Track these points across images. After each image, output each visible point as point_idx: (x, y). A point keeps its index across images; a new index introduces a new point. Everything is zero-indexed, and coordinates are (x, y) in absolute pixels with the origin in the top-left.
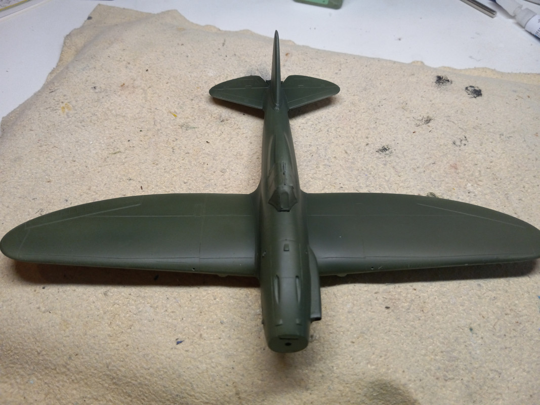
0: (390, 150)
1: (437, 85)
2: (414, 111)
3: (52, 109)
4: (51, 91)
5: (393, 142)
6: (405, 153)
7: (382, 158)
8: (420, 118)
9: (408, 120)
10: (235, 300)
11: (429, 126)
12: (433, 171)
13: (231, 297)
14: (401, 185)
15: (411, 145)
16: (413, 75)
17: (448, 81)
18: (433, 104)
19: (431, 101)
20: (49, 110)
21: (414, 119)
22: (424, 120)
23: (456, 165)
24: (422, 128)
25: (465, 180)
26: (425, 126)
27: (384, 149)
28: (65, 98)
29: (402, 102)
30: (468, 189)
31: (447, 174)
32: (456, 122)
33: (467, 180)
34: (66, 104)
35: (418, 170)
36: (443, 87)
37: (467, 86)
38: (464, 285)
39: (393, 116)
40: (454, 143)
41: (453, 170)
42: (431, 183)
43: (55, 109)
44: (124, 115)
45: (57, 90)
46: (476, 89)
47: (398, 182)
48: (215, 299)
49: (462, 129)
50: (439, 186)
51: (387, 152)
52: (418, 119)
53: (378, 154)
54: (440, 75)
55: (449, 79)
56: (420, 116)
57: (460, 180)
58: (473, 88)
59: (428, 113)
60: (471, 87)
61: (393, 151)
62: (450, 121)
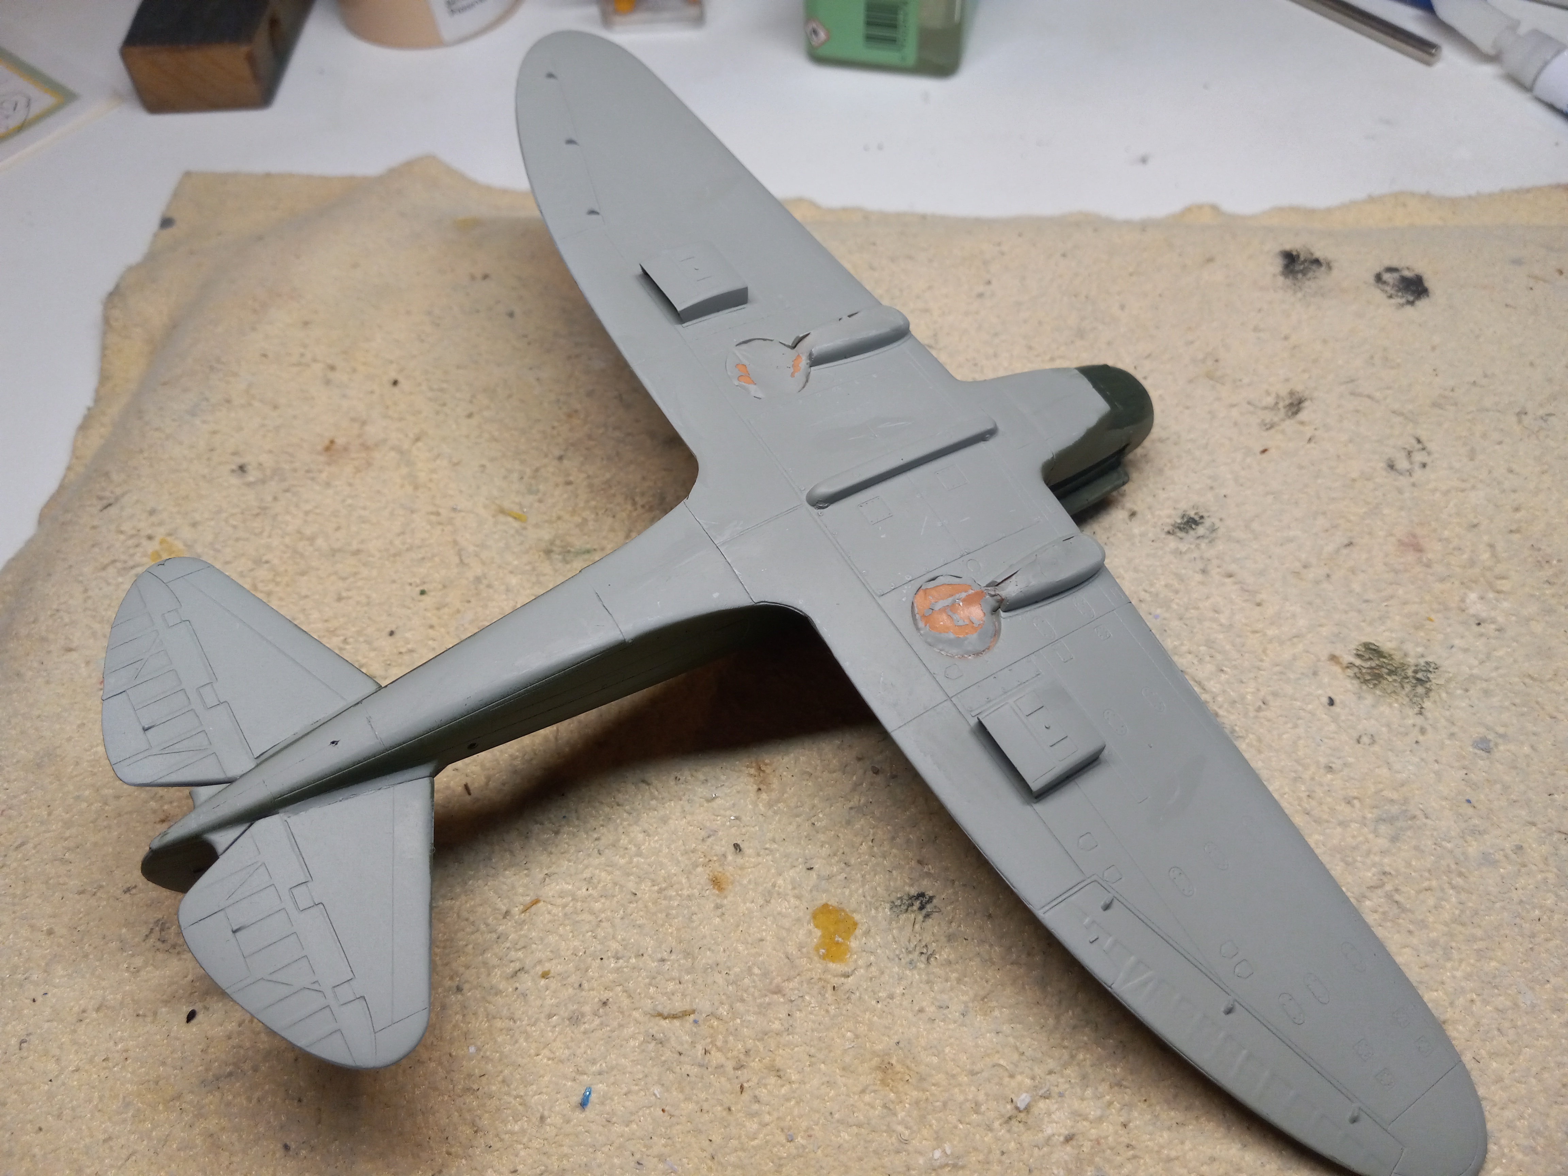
0: (1208, 522)
1: (1289, 282)
2: (1246, 380)
3: (119, 565)
4: (105, 502)
5: (1210, 496)
6: (1255, 525)
7: (1189, 550)
8: (1270, 400)
9: (1235, 412)
10: (855, 1130)
11: (1302, 423)
12: (1353, 571)
13: (841, 1122)
14: (1271, 632)
15: (1267, 494)
16: (1210, 260)
17: (1317, 262)
18: (1294, 347)
19: (1286, 338)
20: (111, 571)
21: (1251, 408)
22: (1281, 405)
23: (1414, 536)
24: (1283, 432)
25: (1457, 583)
26: (1289, 425)
27: (1190, 523)
28: (154, 519)
29: (1201, 356)
30: (1472, 611)
31: (1396, 572)
32: (1378, 395)
33: (1462, 583)
34: (162, 542)
35: (1311, 574)
36: (1310, 285)
37: (1378, 269)
38: (1547, 940)
39: (1187, 408)
40: (1391, 466)
41: (1411, 557)
42: (1359, 611)
43: (131, 563)
44: (355, 546)
45: (123, 495)
46: (1407, 273)
47: (1260, 626)
48: (791, 1140)
49: (1401, 414)
50: (1382, 619)
51: (1201, 530)
52: (1264, 403)
53: (1172, 543)
54: (1288, 247)
55: (1318, 254)
56: (1268, 393)
57: (1439, 586)
58: (1396, 275)
59: (1287, 380)
60: (1390, 270)
61: (1218, 524)
62: (1360, 395)
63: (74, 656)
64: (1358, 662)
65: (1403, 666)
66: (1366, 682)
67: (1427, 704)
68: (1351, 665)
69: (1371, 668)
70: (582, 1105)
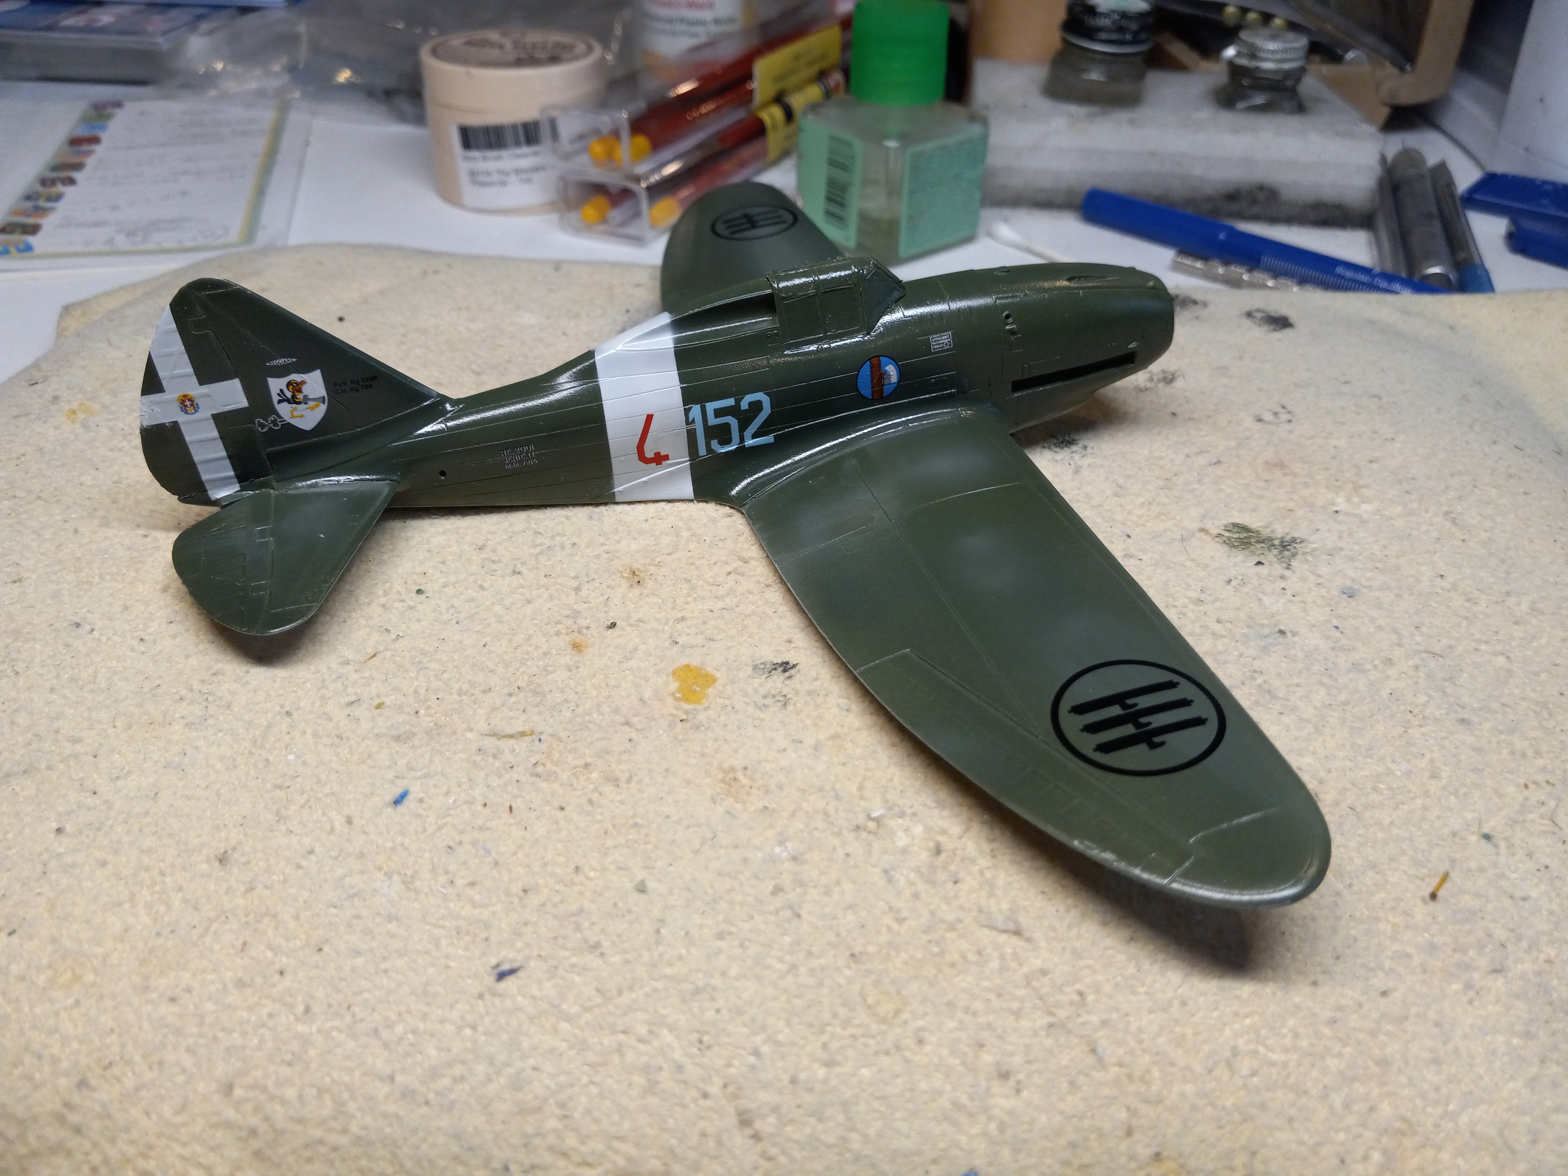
0: (1081, 444)
3: (32, 416)
4: (32, 382)
6: (1127, 448)
7: (1063, 459)
11: (1174, 389)
12: (1222, 478)
15: (1139, 429)
20: (24, 419)
22: (1155, 378)
23: (1280, 460)
24: (1156, 393)
26: (1162, 390)
27: (1064, 443)
31: (1265, 481)
34: (80, 404)
35: (1181, 479)
36: (1186, 313)
37: (1248, 309)
40: (1260, 420)
41: (1277, 473)
42: (1228, 504)
43: (44, 415)
45: (51, 378)
46: (1273, 315)
49: (1267, 390)
50: (1251, 510)
51: (1075, 448)
53: (1048, 454)
55: (1196, 299)
58: (1264, 314)
60: (1258, 312)
61: (1091, 445)
62: (1230, 377)
64: (1227, 534)
65: (1271, 539)
66: (1234, 546)
67: (1294, 563)
68: (1219, 535)
69: (1239, 538)
70: (398, 802)
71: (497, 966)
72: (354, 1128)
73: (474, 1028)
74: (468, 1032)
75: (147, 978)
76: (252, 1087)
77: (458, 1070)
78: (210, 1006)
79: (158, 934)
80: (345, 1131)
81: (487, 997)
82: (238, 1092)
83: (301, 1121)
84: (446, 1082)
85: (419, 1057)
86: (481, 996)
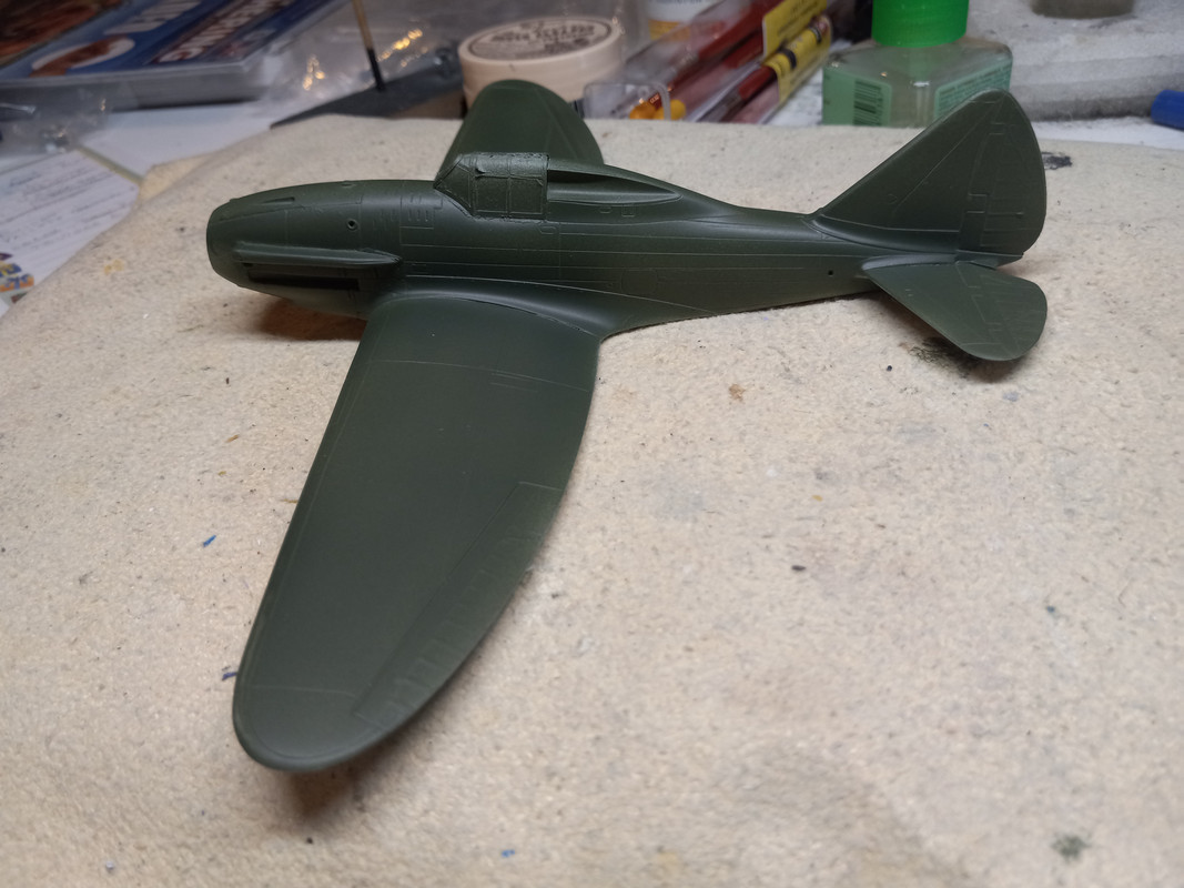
28: (118, 251)
34: (115, 261)
43: (92, 270)
45: (108, 241)
63: (36, 314)
64: (923, 347)
66: (925, 358)
68: (917, 349)
69: (933, 351)
70: (206, 544)
71: (226, 668)
72: (114, 776)
73: (197, 713)
74: (193, 715)
75: (14, 660)
76: (59, 742)
77: (181, 743)
78: (44, 682)
79: (28, 629)
80: (108, 778)
81: (212, 691)
82: (53, 744)
83: (84, 769)
84: (172, 751)
85: (159, 732)
86: (209, 690)
